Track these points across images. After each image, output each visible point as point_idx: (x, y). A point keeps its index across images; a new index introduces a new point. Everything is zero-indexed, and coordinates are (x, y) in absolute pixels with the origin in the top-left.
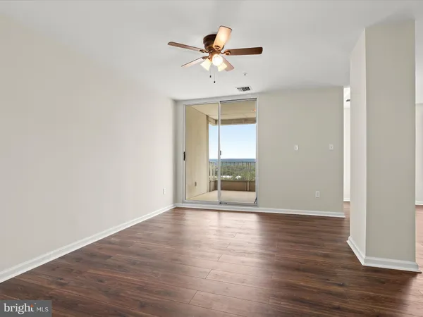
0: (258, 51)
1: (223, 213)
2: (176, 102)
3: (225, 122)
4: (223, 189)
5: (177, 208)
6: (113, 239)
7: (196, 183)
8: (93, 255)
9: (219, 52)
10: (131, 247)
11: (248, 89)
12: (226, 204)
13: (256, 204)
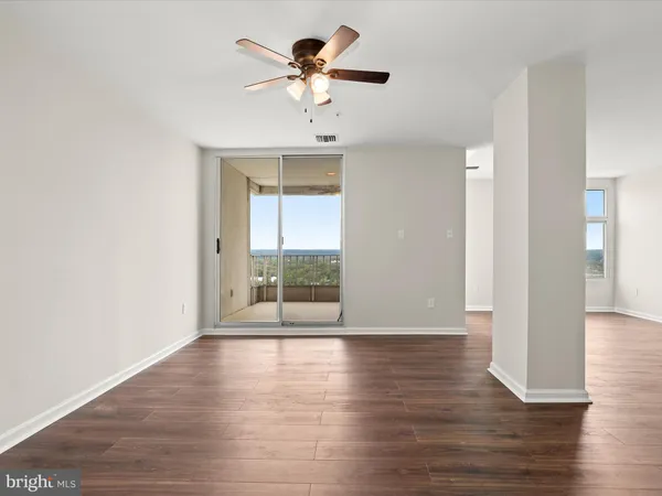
0: (381, 78)
1: (287, 341)
2: (203, 151)
3: (289, 190)
4: (287, 299)
5: (204, 338)
6: (99, 408)
7: (232, 292)
8: (66, 447)
9: (320, 71)
10: (146, 419)
11: (332, 138)
12: (292, 324)
13: (341, 322)
